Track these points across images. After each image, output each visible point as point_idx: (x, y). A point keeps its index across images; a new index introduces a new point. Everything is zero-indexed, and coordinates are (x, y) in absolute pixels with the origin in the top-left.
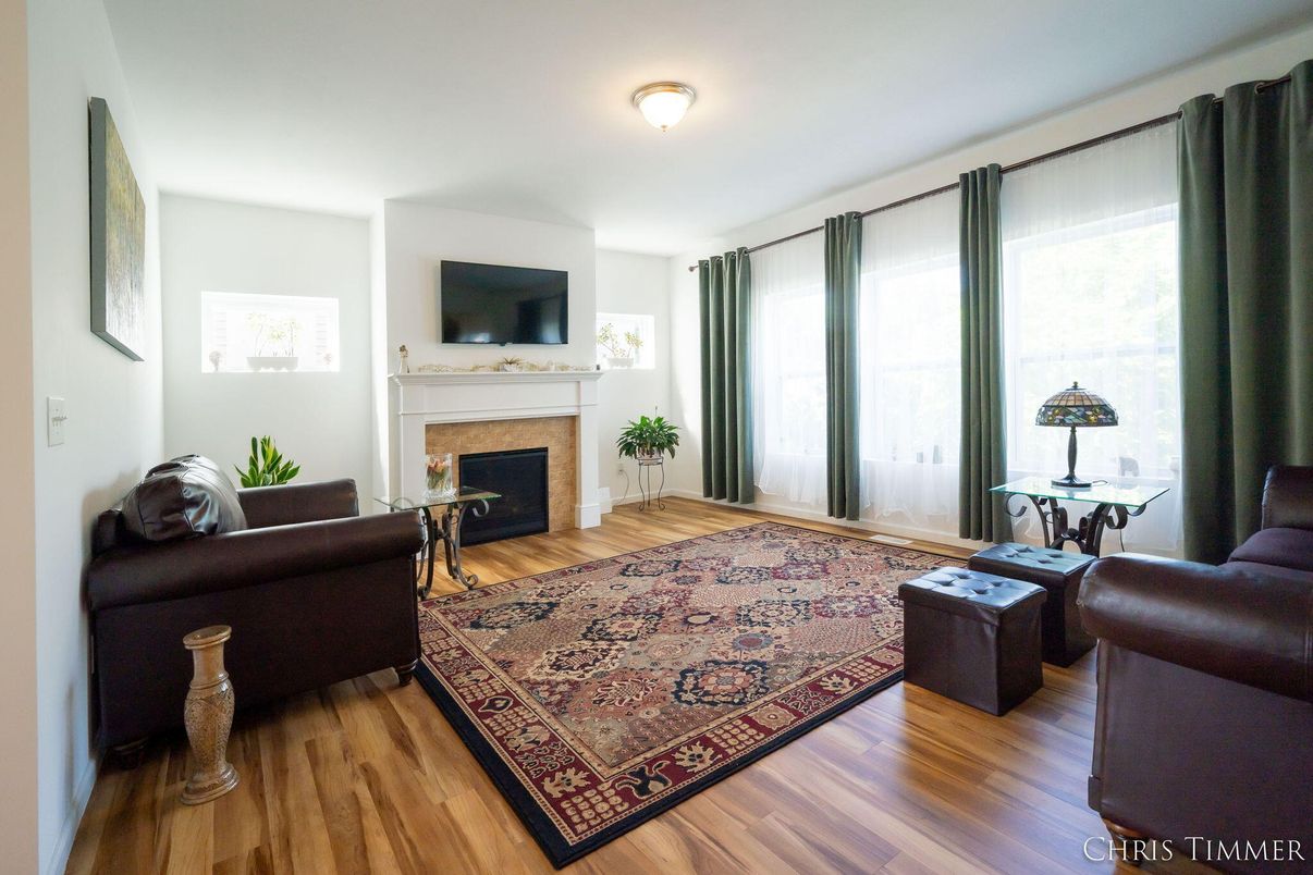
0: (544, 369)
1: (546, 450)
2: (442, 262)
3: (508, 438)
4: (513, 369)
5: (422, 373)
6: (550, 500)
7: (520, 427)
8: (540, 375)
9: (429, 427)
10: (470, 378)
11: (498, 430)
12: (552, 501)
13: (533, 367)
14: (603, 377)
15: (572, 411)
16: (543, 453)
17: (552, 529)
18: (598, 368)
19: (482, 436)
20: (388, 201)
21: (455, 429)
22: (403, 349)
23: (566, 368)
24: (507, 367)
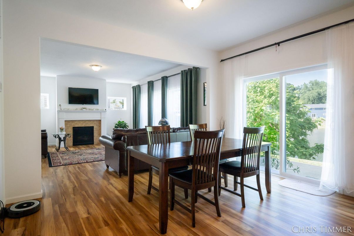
0: (93, 110)
1: (93, 127)
2: (69, 88)
3: (84, 124)
4: (85, 110)
5: (64, 110)
6: (94, 138)
7: (87, 122)
8: (91, 111)
9: (65, 121)
10: (76, 111)
11: (82, 122)
13: (90, 109)
14: (107, 112)
15: (99, 119)
17: (95, 143)
18: (106, 110)
19: (78, 123)
20: (57, 75)
21: (72, 121)
22: (60, 105)
23: (98, 110)
24: (83, 109)
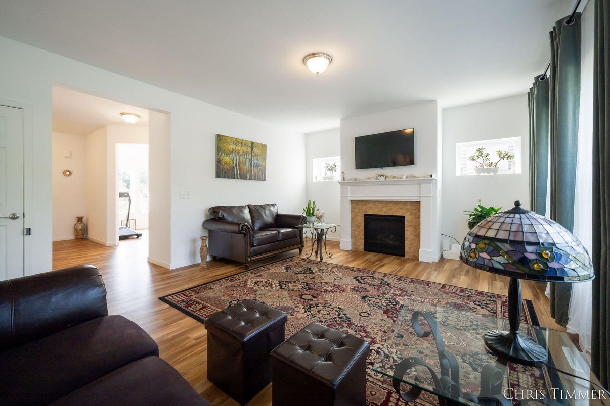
0: (400, 178)
1: (404, 217)
2: (355, 138)
3: (385, 209)
4: (382, 179)
5: (350, 181)
7: (391, 205)
8: (397, 181)
9: (352, 202)
10: (368, 182)
11: (381, 205)
12: (407, 243)
13: (394, 177)
14: (434, 181)
15: (416, 199)
16: (402, 218)
17: (407, 256)
18: (431, 176)
19: (373, 207)
20: (341, 120)
21: (363, 203)
22: (343, 172)
23: (415, 177)
24: (379, 178)
